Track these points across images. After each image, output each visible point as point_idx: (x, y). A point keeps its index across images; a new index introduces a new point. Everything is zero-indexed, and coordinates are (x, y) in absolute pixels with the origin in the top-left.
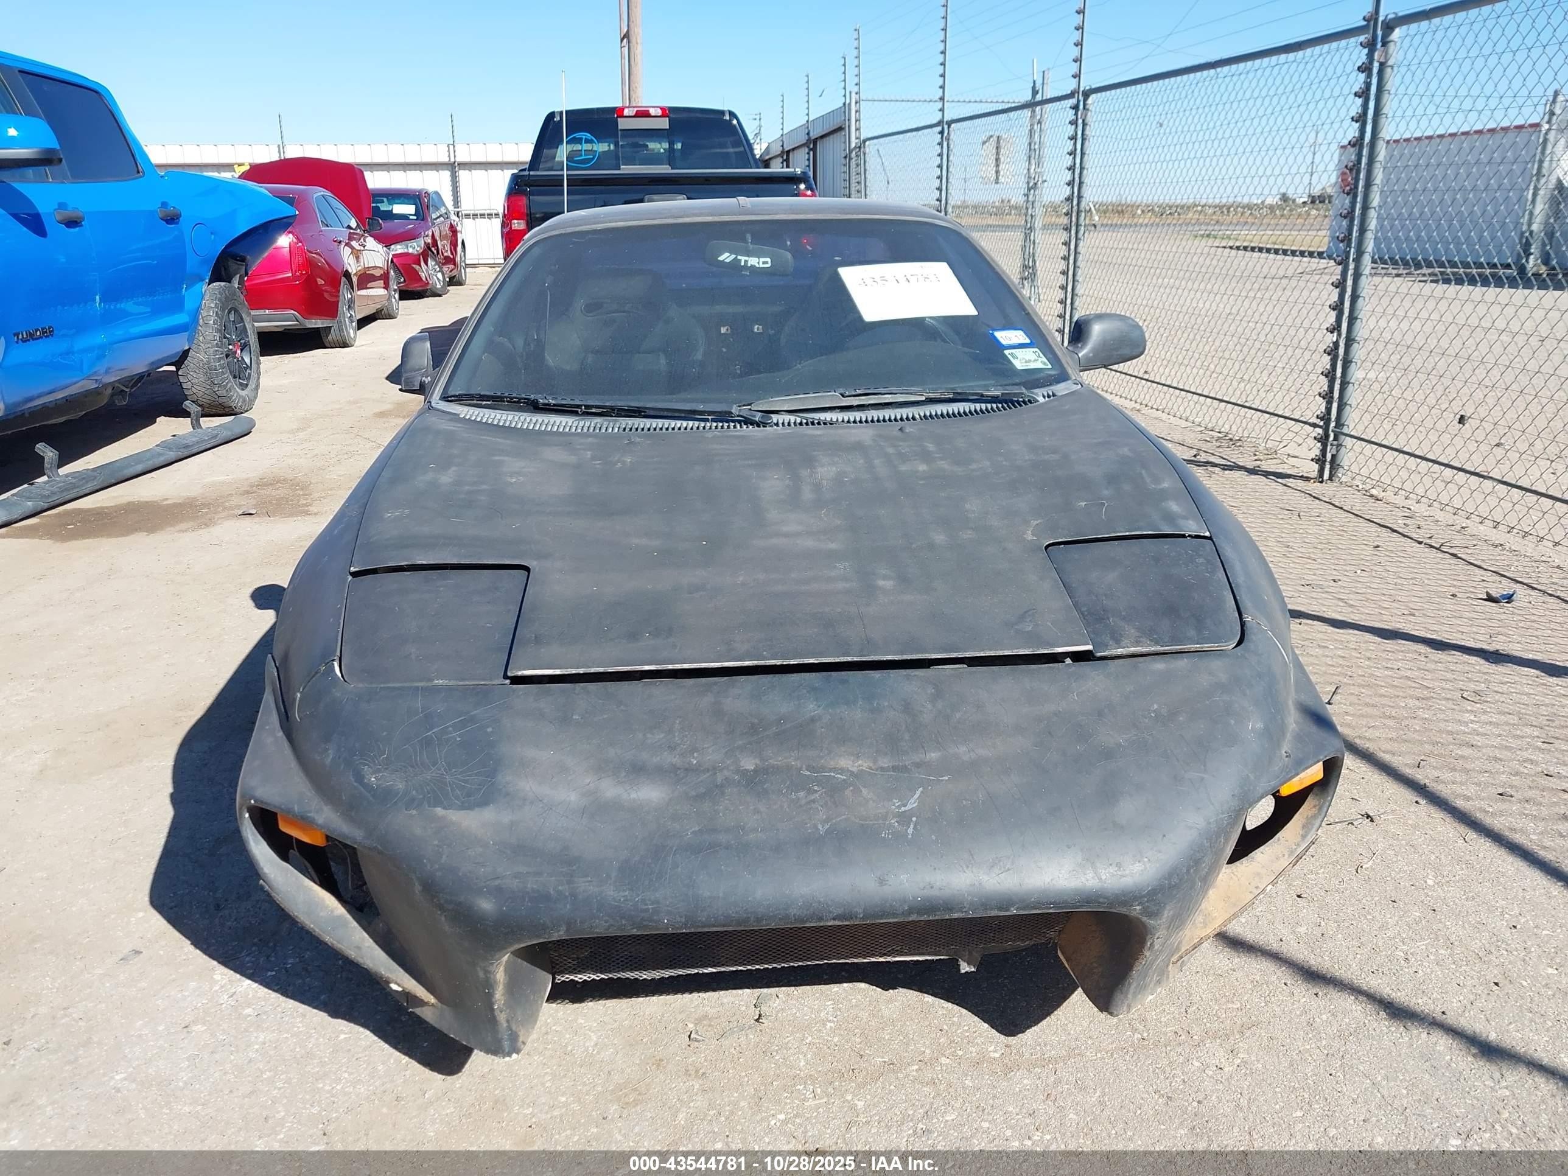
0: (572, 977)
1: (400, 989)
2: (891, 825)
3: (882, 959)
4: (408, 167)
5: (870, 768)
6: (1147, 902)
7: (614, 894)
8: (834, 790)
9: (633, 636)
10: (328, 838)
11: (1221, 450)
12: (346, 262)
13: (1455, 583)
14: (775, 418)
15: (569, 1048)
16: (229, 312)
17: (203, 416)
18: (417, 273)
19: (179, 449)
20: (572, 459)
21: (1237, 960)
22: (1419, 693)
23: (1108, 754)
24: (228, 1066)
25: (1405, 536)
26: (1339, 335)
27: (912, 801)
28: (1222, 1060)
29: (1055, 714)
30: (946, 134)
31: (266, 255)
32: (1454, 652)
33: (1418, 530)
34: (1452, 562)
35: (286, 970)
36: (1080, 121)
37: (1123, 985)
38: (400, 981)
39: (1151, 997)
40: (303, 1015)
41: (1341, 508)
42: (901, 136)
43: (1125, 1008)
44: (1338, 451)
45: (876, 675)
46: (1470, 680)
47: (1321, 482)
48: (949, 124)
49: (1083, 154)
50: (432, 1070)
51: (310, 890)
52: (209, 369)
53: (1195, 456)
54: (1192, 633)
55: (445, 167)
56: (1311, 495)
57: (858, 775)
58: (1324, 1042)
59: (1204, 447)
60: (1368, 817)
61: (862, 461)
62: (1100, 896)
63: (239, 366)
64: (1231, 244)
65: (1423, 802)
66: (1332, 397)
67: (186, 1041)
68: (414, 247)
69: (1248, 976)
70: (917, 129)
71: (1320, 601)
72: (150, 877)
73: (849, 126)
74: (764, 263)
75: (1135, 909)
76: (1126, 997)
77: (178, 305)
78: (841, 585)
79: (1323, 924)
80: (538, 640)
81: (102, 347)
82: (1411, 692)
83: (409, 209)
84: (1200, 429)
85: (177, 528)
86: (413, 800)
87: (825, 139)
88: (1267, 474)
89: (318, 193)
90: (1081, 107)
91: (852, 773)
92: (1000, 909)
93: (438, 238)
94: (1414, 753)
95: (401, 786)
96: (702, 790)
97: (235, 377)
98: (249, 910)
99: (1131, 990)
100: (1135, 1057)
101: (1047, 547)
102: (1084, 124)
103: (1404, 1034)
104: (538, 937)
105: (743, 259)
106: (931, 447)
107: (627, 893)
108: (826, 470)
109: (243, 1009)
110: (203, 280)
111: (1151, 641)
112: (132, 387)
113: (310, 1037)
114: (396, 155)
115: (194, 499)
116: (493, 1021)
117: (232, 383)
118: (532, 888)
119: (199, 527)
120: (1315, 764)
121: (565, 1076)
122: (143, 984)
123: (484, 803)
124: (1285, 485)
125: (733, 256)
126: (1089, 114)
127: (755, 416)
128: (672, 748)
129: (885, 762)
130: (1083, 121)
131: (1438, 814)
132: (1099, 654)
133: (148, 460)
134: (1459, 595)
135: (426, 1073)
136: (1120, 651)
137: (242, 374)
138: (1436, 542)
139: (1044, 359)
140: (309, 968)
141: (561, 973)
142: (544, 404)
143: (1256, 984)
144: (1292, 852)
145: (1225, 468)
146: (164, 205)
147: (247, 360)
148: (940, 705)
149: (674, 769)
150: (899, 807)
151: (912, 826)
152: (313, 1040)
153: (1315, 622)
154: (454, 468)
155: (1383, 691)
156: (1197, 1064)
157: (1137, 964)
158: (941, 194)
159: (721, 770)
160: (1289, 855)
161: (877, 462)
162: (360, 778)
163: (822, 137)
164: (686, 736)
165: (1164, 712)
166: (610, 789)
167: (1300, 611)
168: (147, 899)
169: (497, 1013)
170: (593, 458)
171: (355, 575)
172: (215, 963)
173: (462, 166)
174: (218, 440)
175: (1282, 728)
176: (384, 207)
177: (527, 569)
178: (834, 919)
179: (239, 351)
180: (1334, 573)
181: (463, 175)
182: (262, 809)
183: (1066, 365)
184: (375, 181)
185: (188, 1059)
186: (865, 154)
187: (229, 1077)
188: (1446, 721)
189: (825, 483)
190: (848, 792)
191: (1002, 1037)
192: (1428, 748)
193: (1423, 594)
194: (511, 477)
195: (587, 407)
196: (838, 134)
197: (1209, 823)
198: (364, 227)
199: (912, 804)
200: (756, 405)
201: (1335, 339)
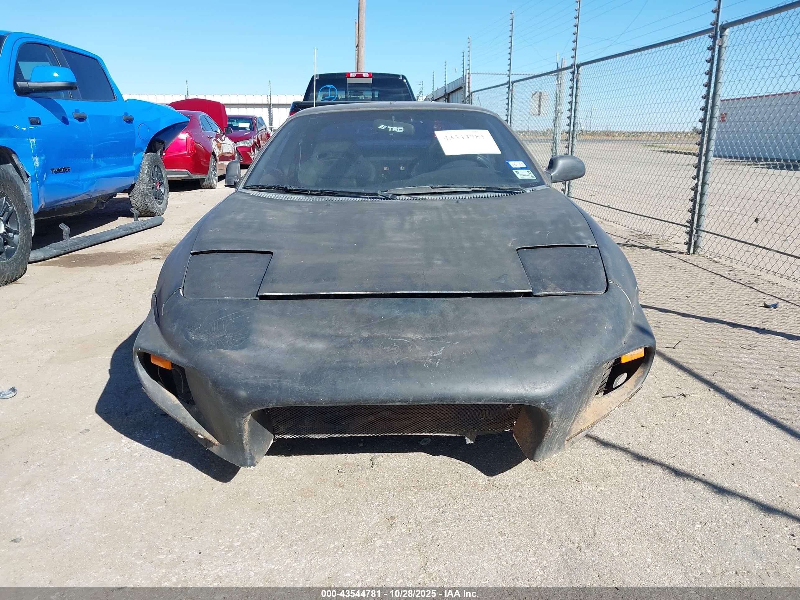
0: (283, 436)
1: (202, 437)
2: (428, 362)
3: (428, 434)
4: (247, 106)
5: (421, 338)
6: (548, 401)
7: (298, 386)
8: (404, 347)
9: (317, 280)
10: (173, 365)
11: (640, 240)
12: (214, 148)
13: (749, 299)
14: (398, 197)
15: (282, 474)
16: (155, 167)
17: (139, 217)
18: (249, 156)
19: (127, 229)
20: (300, 211)
21: (606, 451)
22: (720, 345)
23: (534, 336)
24: (124, 475)
25: (727, 279)
26: (698, 180)
27: (439, 352)
28: (591, 490)
29: (511, 319)
30: (511, 88)
31: (174, 140)
32: (742, 328)
33: (735, 276)
34: (749, 290)
35: (155, 439)
36: (575, 80)
37: (540, 446)
38: (203, 433)
39: (555, 455)
40: (161, 457)
41: (697, 266)
42: (489, 90)
43: (541, 458)
44: (697, 239)
45: (428, 299)
46: (748, 340)
47: (689, 254)
48: (513, 83)
49: (576, 96)
50: (217, 480)
51: (165, 392)
52: (144, 194)
53: (627, 242)
54: (582, 286)
55: (266, 106)
56: (683, 260)
57: (415, 341)
58: (642, 484)
59: (632, 238)
60: (683, 395)
61: (436, 214)
62: (525, 397)
63: (158, 193)
64: (664, 149)
65: (712, 390)
66: (695, 212)
67: (106, 465)
68: (248, 143)
69: (610, 457)
70: (497, 86)
71: (678, 306)
72: (97, 401)
73: (465, 87)
74: (400, 130)
75: (542, 405)
76: (541, 452)
77: (130, 162)
78: (416, 262)
79: (652, 437)
80: (273, 281)
81: (93, 179)
82: (717, 345)
83: (247, 125)
84: (631, 231)
85: (123, 263)
86: (211, 346)
87: (453, 94)
88: (662, 251)
89: (201, 114)
90: (576, 72)
91: (412, 340)
92: (477, 400)
93: (260, 140)
94: (712, 370)
95: (205, 340)
96: (343, 345)
97: (156, 198)
98: (140, 416)
99: (544, 449)
100: (549, 487)
101: (517, 250)
102: (577, 81)
103: (682, 482)
104: (263, 406)
105: (390, 128)
106: (470, 209)
107: (304, 387)
108: (417, 217)
109: (134, 453)
110: (143, 151)
111: (561, 289)
112: (107, 200)
113: (163, 465)
114: (242, 101)
115: (133, 251)
116: (243, 449)
117: (154, 201)
118: (262, 384)
119: (134, 263)
120: (639, 348)
121: (278, 484)
122: (89, 442)
123: (242, 348)
124: (670, 256)
125: (386, 127)
126: (580, 76)
127: (388, 196)
128: (330, 327)
129: (428, 336)
130: (577, 79)
131: (718, 395)
132: (535, 294)
133: (112, 234)
134: (750, 304)
135: (215, 481)
136: (546, 293)
137: (159, 197)
138: (743, 282)
139: (533, 175)
140: (166, 439)
141: (278, 434)
142: (290, 190)
143: (614, 461)
144: (629, 393)
145: (640, 247)
146: (126, 114)
147: (162, 191)
148: (457, 313)
149: (331, 336)
150: (433, 354)
151: (438, 362)
152: (164, 467)
153: (674, 314)
154: (244, 213)
155: (702, 344)
156: (578, 491)
157: (546, 435)
158: (508, 117)
159: (352, 337)
160: (627, 394)
161: (443, 214)
162: (187, 337)
163: (452, 92)
164: (337, 322)
165: (563, 319)
166: (300, 343)
167: (667, 310)
168: (94, 410)
169: (244, 445)
170: (309, 211)
171: (193, 254)
172: (123, 435)
173: (274, 106)
174: (146, 227)
175: (624, 332)
176: (235, 124)
177: (272, 253)
178: (399, 402)
179: (158, 186)
180: (688, 294)
181: (274, 110)
182: (145, 353)
183: (543, 178)
184: (229, 112)
185: (106, 471)
186: (472, 99)
187: (124, 479)
188: (732, 357)
189: (416, 222)
190: (410, 348)
191: (486, 476)
192: (720, 368)
193: (732, 304)
194: (270, 217)
195: (311, 191)
196: (460, 90)
197: (581, 368)
198: (223, 131)
199: (439, 353)
200: (390, 191)
201: (696, 182)
